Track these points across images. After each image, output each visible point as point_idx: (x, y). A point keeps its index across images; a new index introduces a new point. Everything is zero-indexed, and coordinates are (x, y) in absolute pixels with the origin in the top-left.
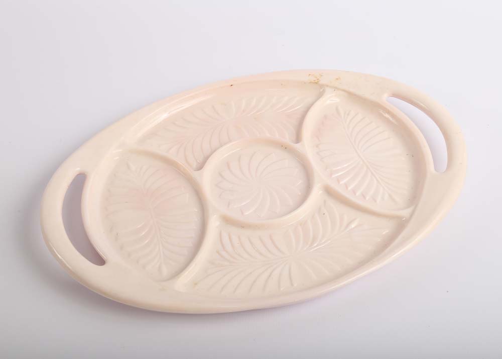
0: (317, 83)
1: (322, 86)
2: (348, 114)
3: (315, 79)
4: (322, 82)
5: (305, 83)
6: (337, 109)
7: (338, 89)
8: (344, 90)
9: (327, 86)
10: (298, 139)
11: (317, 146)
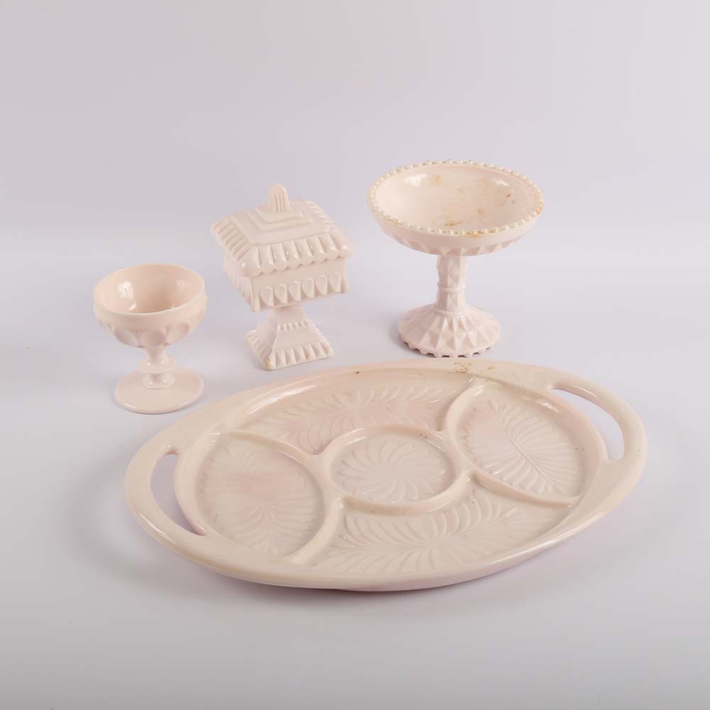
0: (463, 372)
1: (471, 376)
2: (504, 408)
3: (462, 368)
4: (472, 371)
5: (450, 373)
6: (490, 402)
7: (492, 380)
8: (497, 381)
9: (478, 376)
10: (440, 426)
11: (465, 438)
